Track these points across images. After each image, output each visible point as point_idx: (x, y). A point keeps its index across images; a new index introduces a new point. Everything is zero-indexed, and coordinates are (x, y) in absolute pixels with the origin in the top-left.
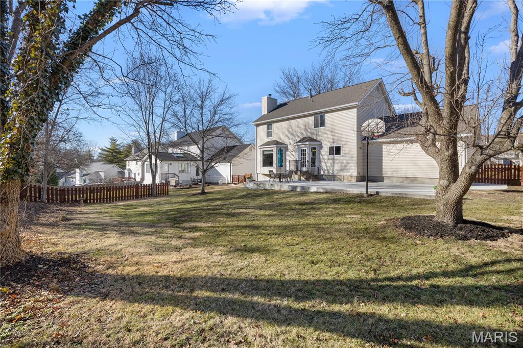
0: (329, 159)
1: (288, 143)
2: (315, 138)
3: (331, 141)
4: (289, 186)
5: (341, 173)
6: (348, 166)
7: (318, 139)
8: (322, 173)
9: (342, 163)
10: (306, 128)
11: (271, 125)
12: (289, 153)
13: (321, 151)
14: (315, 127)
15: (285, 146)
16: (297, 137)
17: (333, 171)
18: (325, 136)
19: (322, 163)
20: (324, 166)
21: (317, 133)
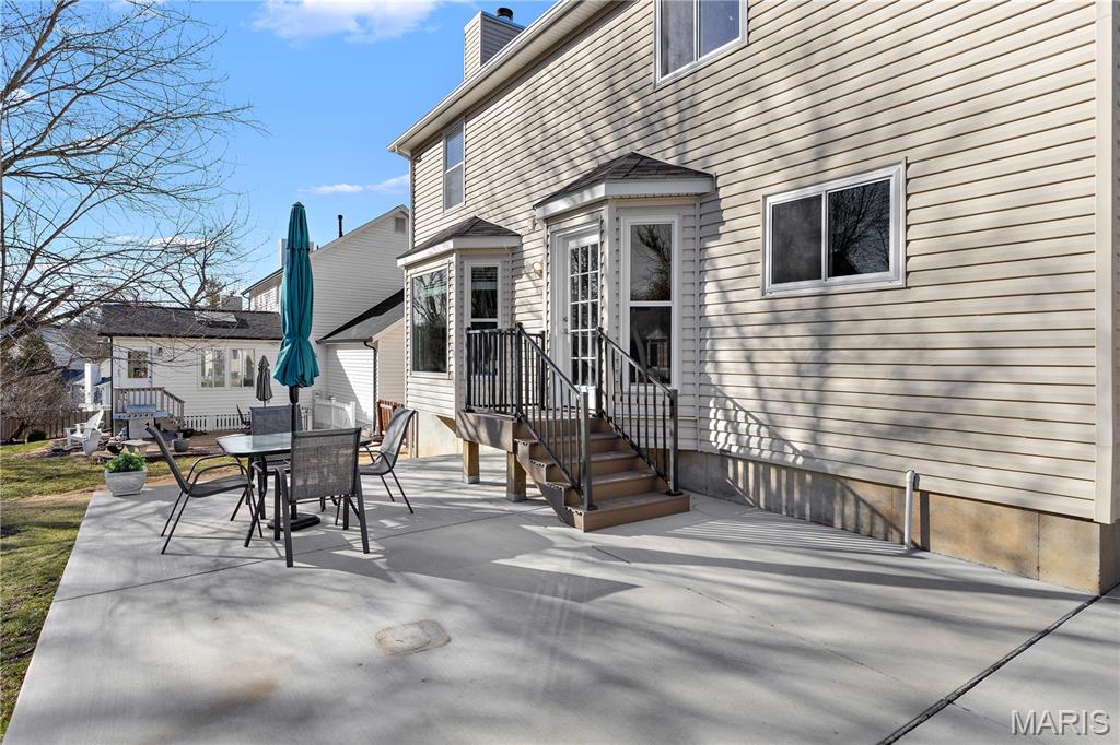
0: (776, 318)
8: (720, 438)
14: (667, 71)
19: (722, 355)
20: (736, 383)
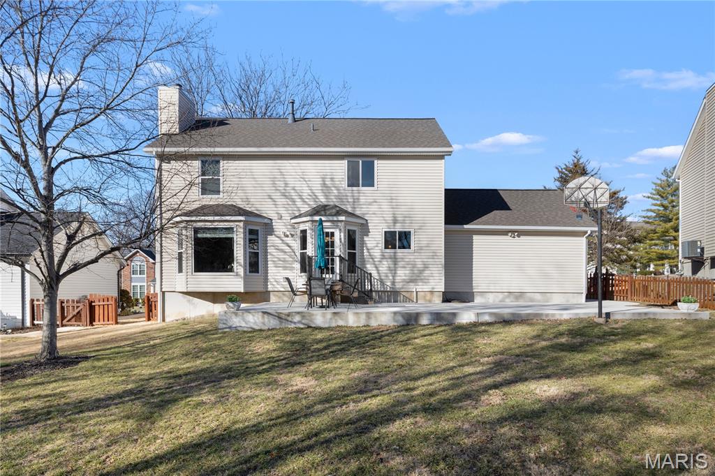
0: (383, 257)
1: (272, 215)
2: (350, 210)
3: (389, 218)
4: (395, 313)
5: (412, 287)
6: (427, 273)
7: (358, 212)
8: (368, 287)
9: (414, 266)
10: (324, 185)
11: (218, 162)
12: (278, 241)
13: (366, 239)
14: (348, 186)
15: (266, 221)
16: (299, 203)
17: (393, 283)
18: (374, 208)
19: (368, 266)
20: (373, 272)
21: (356, 201)
